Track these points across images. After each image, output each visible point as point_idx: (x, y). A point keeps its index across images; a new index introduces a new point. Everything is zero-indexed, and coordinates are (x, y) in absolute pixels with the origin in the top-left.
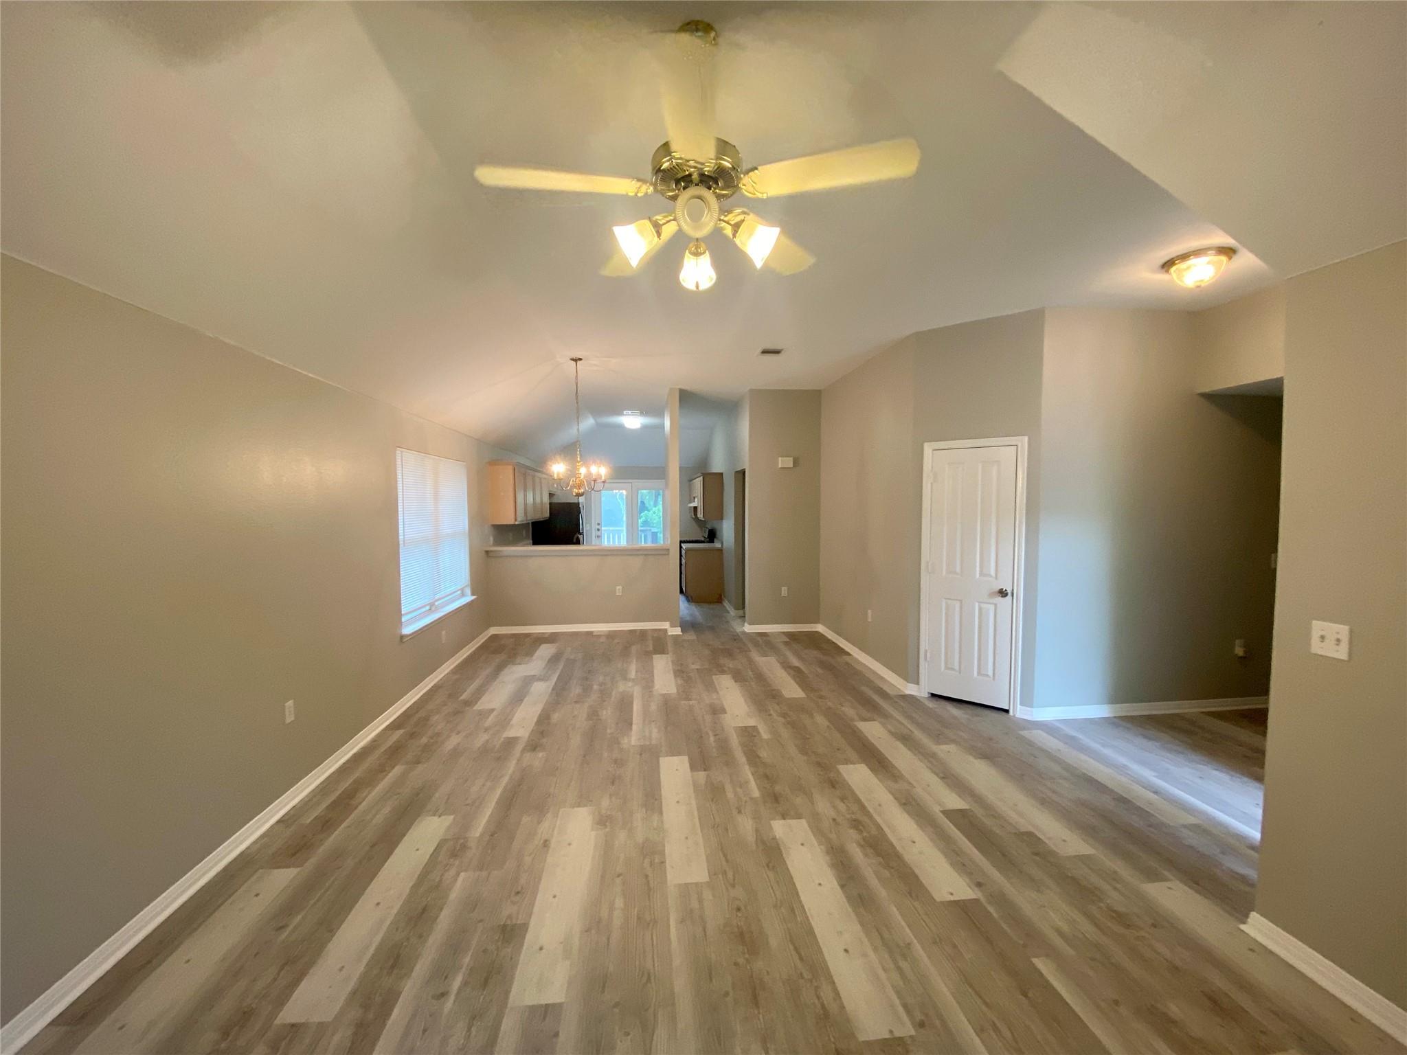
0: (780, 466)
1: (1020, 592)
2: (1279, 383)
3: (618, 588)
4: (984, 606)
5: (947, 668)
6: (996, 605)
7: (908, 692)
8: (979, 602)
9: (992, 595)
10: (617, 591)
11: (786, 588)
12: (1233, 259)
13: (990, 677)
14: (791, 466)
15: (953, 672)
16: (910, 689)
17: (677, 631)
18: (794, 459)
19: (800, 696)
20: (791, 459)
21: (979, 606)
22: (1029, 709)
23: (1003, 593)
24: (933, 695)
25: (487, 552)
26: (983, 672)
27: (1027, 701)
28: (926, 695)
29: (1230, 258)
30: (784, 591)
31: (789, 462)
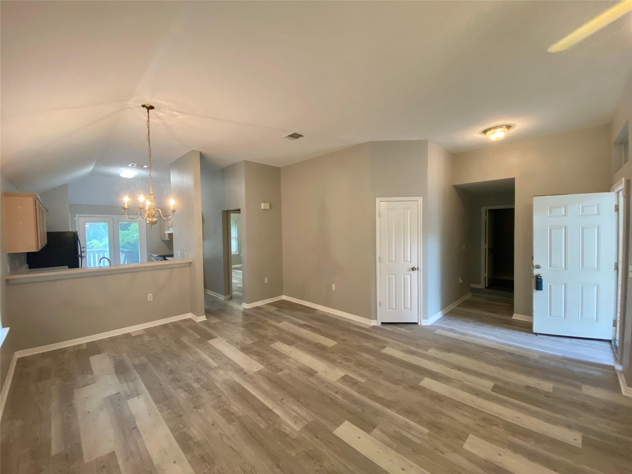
0: (263, 208)
1: (421, 267)
2: (514, 179)
3: (149, 295)
4: (405, 276)
5: (389, 308)
6: (411, 275)
7: (372, 325)
8: (403, 274)
9: (409, 271)
10: (149, 298)
11: (267, 278)
12: (510, 130)
13: (409, 309)
14: (269, 208)
15: (394, 310)
16: (373, 323)
17: (203, 318)
18: (270, 204)
19: (336, 344)
20: (268, 204)
21: (403, 276)
22: (427, 320)
23: (413, 269)
24: (382, 323)
25: (7, 280)
26: (406, 307)
27: (426, 317)
28: (380, 324)
29: (509, 129)
30: (266, 280)
31: (267, 206)
